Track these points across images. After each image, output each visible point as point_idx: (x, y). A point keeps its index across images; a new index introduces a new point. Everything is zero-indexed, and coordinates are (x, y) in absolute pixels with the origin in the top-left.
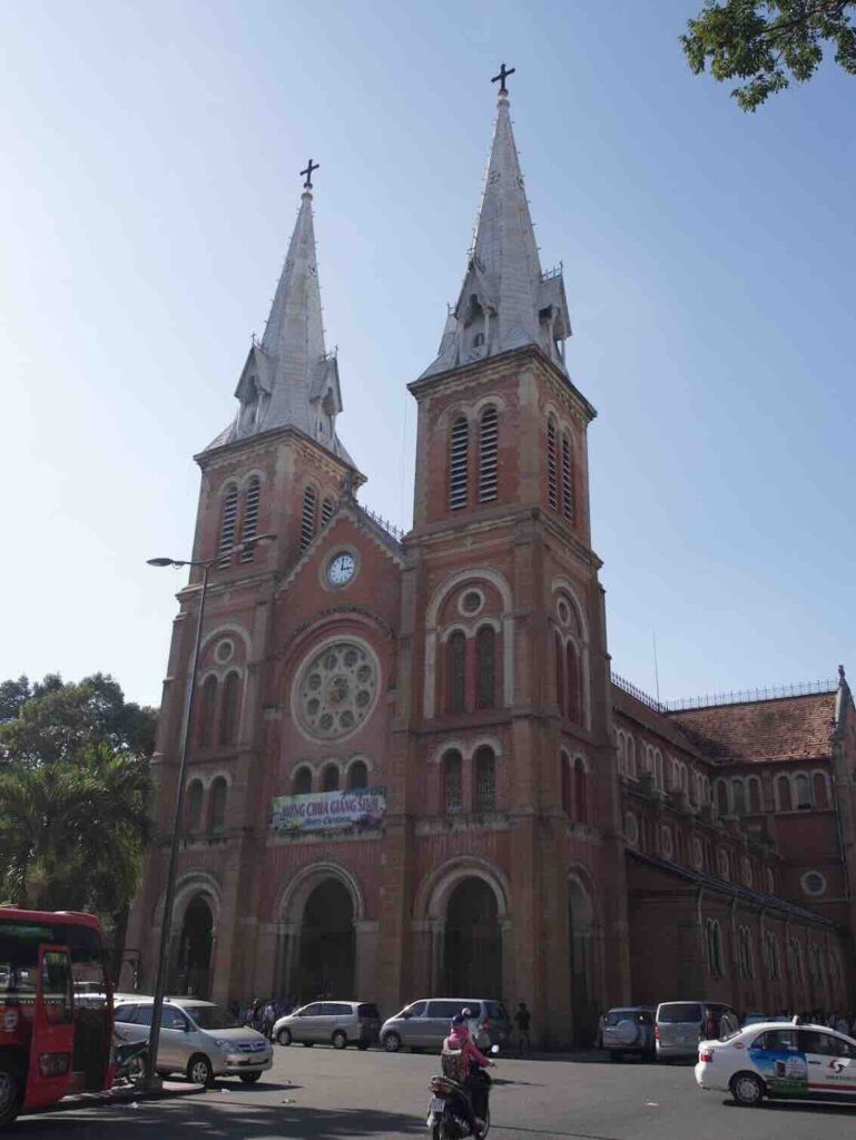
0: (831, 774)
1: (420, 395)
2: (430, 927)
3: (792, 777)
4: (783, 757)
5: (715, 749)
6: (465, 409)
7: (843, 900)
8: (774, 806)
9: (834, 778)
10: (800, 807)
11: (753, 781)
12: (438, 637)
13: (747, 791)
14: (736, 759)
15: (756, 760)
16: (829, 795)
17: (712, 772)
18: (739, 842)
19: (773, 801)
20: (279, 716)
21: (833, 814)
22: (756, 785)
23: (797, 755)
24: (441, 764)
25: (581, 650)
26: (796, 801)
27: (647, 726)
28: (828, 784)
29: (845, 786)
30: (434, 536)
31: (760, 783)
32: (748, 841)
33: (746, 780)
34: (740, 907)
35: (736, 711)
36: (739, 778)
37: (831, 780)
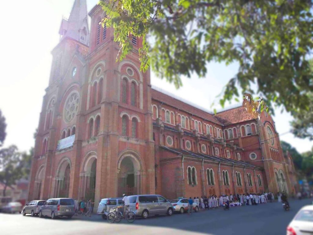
0: (256, 124)
1: (91, 16)
2: (84, 175)
3: (245, 126)
4: (242, 121)
5: (224, 122)
6: (100, 16)
7: (261, 160)
8: (241, 135)
9: (257, 125)
10: (248, 134)
11: (234, 129)
12: (91, 85)
13: (233, 132)
14: (229, 123)
15: (234, 123)
16: (256, 130)
17: (223, 128)
18: (223, 145)
19: (240, 134)
20: (60, 118)
21: (257, 135)
22: (235, 130)
23: (246, 120)
24: (89, 124)
25: (139, 84)
26: (247, 133)
27: (193, 114)
28: (256, 127)
29: (260, 127)
30: (91, 55)
31: (236, 129)
32: (226, 145)
33: (232, 129)
34: (205, 162)
35: (231, 111)
36: (230, 128)
37: (256, 126)
